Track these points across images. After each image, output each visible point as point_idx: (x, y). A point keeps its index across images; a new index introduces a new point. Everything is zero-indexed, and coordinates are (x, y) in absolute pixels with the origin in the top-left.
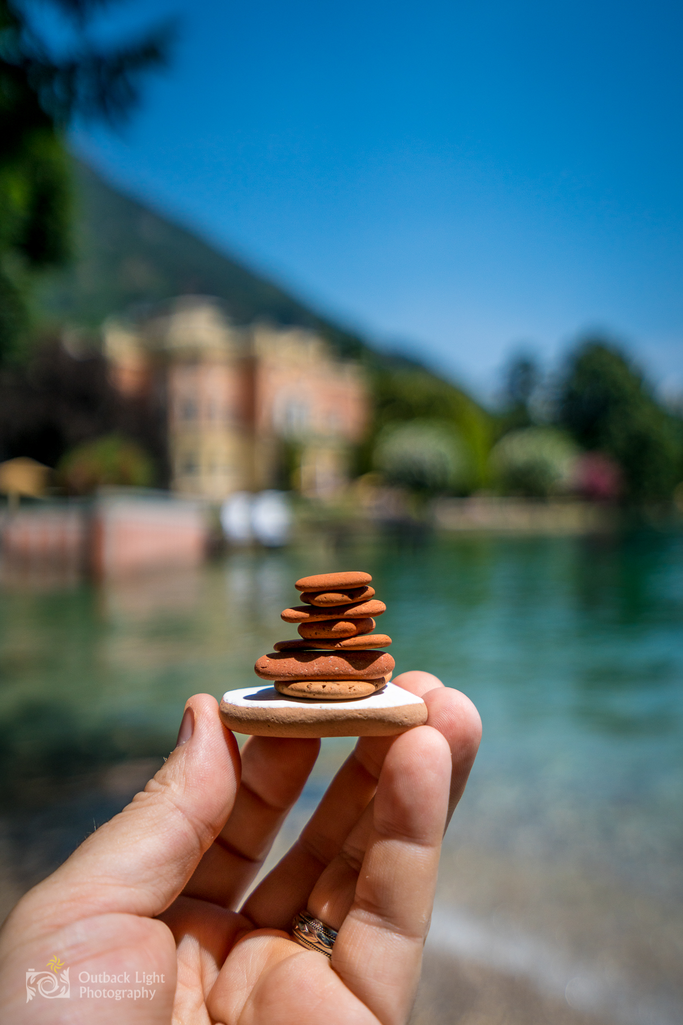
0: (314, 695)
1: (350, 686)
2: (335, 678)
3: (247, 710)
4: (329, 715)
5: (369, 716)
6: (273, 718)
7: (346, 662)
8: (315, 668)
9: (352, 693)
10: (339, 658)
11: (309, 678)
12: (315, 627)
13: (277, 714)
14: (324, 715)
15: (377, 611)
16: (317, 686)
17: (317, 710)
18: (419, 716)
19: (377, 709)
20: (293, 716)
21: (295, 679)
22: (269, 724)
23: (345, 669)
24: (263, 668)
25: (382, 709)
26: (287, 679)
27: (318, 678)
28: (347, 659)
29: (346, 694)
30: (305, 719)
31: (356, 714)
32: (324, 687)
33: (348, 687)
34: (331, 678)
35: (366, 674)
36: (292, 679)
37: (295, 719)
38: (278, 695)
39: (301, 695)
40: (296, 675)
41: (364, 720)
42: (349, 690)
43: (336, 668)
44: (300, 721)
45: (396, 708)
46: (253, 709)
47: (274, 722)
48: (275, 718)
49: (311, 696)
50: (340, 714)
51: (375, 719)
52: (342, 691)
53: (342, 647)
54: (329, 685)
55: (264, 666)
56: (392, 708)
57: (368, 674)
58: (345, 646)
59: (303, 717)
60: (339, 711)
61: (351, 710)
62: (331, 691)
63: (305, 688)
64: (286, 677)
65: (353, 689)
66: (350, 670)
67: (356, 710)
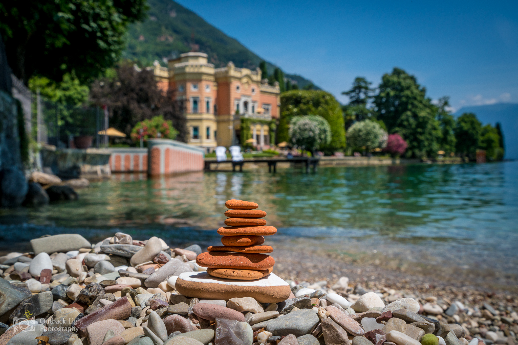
0: (228, 277)
1: (249, 273)
2: (240, 268)
3: (189, 283)
5: (256, 290)
6: (202, 288)
7: (247, 259)
8: (229, 262)
9: (249, 276)
10: (244, 257)
11: (226, 267)
12: (231, 239)
13: (205, 286)
16: (230, 272)
17: (227, 285)
18: (285, 293)
19: (260, 287)
20: (213, 288)
21: (218, 267)
22: (200, 291)
23: (246, 263)
24: (201, 260)
25: (263, 287)
26: (213, 267)
27: (231, 267)
28: (248, 257)
29: (246, 277)
30: (219, 290)
31: (248, 289)
32: (234, 272)
33: (247, 273)
34: (238, 268)
35: (258, 267)
36: (216, 267)
37: (214, 289)
38: (207, 275)
39: (220, 276)
40: (219, 265)
41: (252, 292)
42: (248, 275)
43: (241, 263)
44: (217, 291)
45: (271, 287)
46: (192, 282)
47: (203, 291)
48: (203, 288)
49: (226, 277)
50: (239, 288)
51: (259, 292)
52: (244, 276)
53: (245, 251)
54: (236, 271)
55: (201, 259)
56: (269, 287)
57: (259, 267)
58: (247, 251)
59: (218, 289)
60: (239, 286)
61: (246, 286)
62: (238, 275)
63: (223, 272)
64: (213, 265)
65: (250, 274)
66: (249, 264)
67: (248, 287)
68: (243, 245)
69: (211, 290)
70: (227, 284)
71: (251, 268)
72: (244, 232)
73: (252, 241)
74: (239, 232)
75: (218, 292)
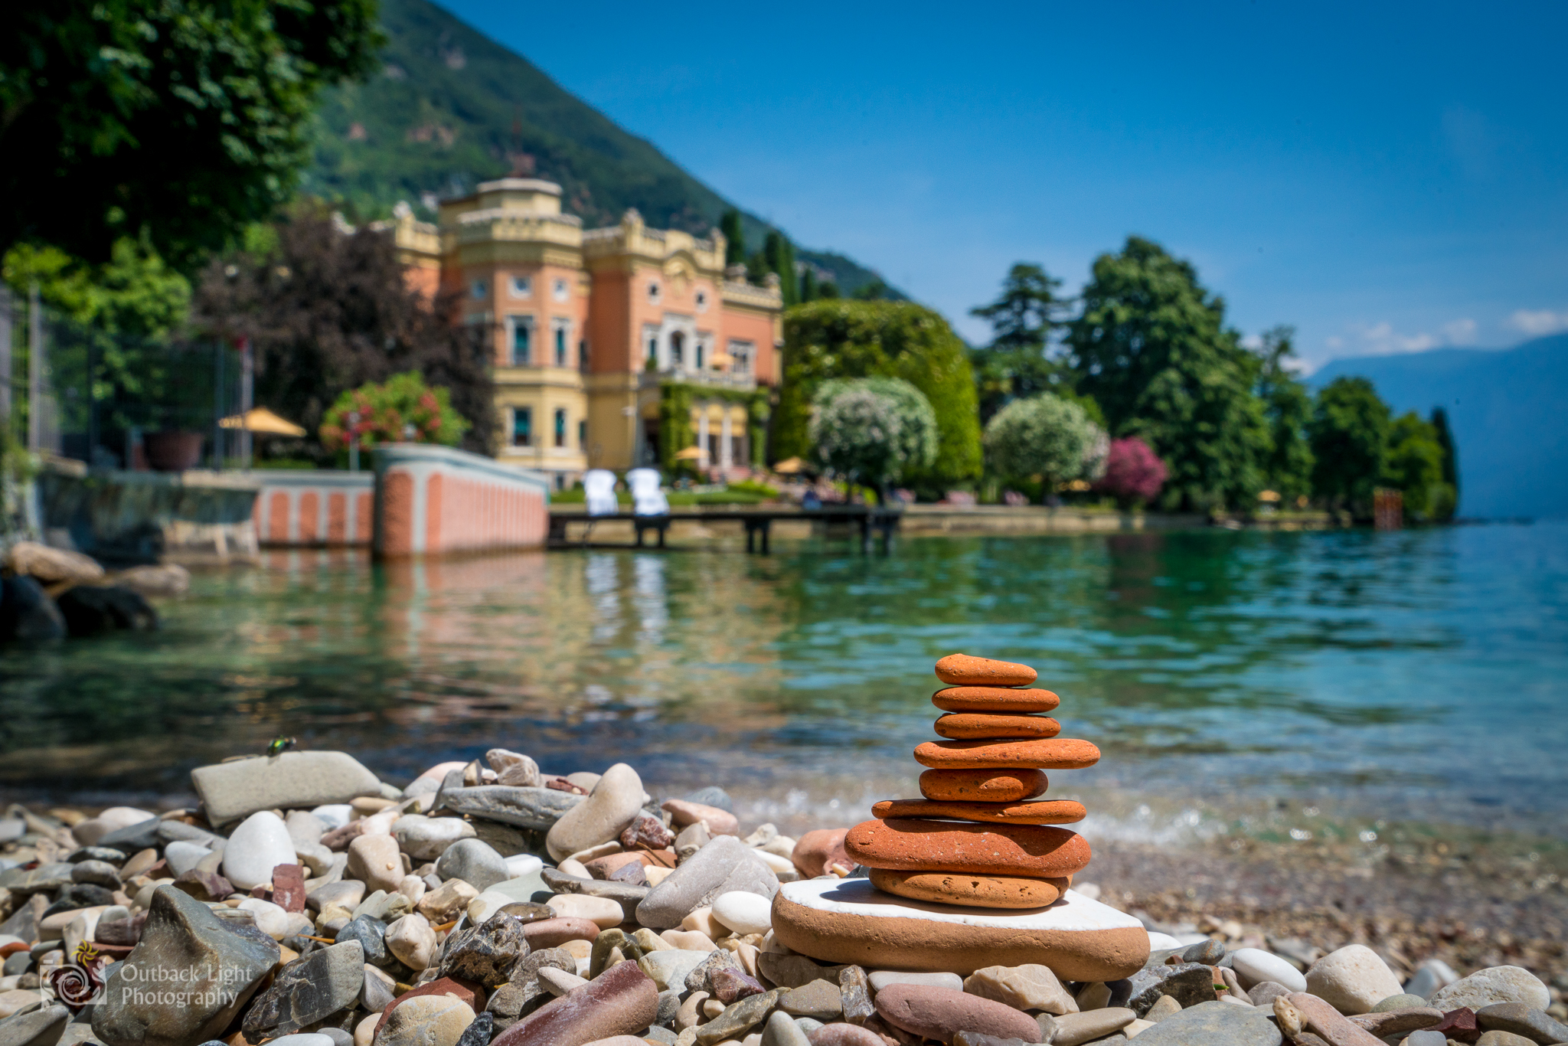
0: (957, 898)
1: (1022, 887)
2: (992, 871)
3: (829, 917)
4: (981, 937)
5: (1054, 943)
6: (877, 935)
7: (1013, 844)
8: (957, 851)
9: (1025, 898)
10: (1000, 836)
11: (945, 868)
12: (959, 779)
13: (885, 928)
14: (972, 937)
15: (1085, 758)
16: (962, 883)
17: (958, 927)
18: (1140, 951)
19: (1067, 932)
20: (914, 934)
21: (919, 868)
22: (869, 944)
23: (1011, 857)
24: (864, 844)
25: (1077, 933)
26: (906, 867)
27: (961, 869)
28: (1012, 837)
29: (1016, 900)
30: (936, 940)
31: (1029, 938)
32: (975, 884)
33: (1019, 889)
34: (984, 871)
35: (1045, 868)
36: (914, 867)
37: (918, 939)
38: (880, 894)
39: (930, 896)
40: (924, 862)
41: (1043, 949)
42: (1020, 893)
43: (995, 854)
44: (927, 942)
45: (1101, 932)
46: (841, 915)
47: (878, 942)
48: (881, 935)
49: (951, 900)
50: (1001, 936)
51: (1064, 949)
52: (1009, 895)
53: (1005, 817)
54: (983, 882)
55: (864, 840)
56: (1095, 932)
57: (1049, 869)
58: (1011, 816)
59: (932, 936)
60: (999, 930)
61: (1021, 930)
62: (990, 894)
63: (941, 884)
64: (904, 862)
65: (1027, 891)
66: (1019, 858)
67: (1031, 931)
68: (996, 800)
69: (905, 939)
70: (957, 922)
71: (1024, 872)
72: (1003, 758)
73: (1025, 787)
74: (986, 756)
75: (930, 948)
